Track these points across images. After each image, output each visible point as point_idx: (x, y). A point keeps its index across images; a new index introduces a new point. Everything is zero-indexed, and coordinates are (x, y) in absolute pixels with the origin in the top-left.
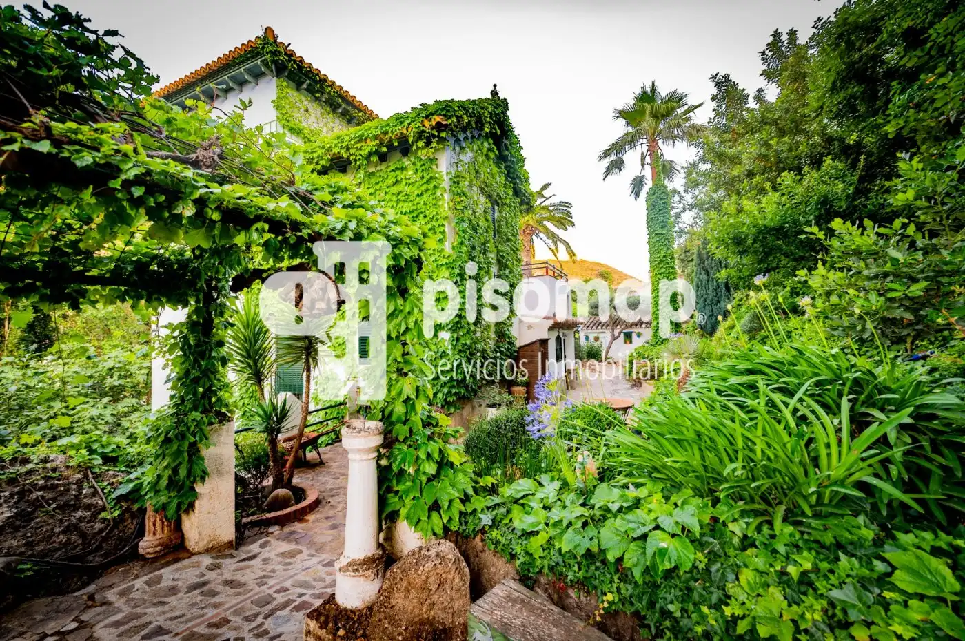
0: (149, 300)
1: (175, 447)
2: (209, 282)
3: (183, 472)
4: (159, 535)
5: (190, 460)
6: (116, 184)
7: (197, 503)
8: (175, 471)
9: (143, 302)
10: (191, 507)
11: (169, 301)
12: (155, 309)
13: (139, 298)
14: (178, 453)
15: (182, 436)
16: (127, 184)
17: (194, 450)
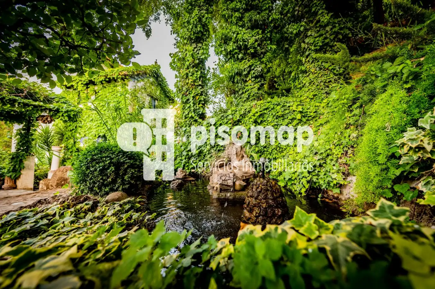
0: (10, 122)
1: (15, 160)
2: (29, 117)
3: (17, 166)
4: (9, 184)
5: (20, 164)
6: (4, 100)
7: (21, 176)
8: (15, 166)
9: (8, 122)
10: (19, 177)
11: (17, 122)
12: (12, 124)
13: (7, 120)
14: (16, 161)
15: (17, 157)
16: (6, 100)
17: (21, 161)
